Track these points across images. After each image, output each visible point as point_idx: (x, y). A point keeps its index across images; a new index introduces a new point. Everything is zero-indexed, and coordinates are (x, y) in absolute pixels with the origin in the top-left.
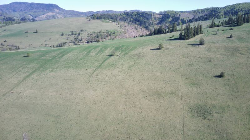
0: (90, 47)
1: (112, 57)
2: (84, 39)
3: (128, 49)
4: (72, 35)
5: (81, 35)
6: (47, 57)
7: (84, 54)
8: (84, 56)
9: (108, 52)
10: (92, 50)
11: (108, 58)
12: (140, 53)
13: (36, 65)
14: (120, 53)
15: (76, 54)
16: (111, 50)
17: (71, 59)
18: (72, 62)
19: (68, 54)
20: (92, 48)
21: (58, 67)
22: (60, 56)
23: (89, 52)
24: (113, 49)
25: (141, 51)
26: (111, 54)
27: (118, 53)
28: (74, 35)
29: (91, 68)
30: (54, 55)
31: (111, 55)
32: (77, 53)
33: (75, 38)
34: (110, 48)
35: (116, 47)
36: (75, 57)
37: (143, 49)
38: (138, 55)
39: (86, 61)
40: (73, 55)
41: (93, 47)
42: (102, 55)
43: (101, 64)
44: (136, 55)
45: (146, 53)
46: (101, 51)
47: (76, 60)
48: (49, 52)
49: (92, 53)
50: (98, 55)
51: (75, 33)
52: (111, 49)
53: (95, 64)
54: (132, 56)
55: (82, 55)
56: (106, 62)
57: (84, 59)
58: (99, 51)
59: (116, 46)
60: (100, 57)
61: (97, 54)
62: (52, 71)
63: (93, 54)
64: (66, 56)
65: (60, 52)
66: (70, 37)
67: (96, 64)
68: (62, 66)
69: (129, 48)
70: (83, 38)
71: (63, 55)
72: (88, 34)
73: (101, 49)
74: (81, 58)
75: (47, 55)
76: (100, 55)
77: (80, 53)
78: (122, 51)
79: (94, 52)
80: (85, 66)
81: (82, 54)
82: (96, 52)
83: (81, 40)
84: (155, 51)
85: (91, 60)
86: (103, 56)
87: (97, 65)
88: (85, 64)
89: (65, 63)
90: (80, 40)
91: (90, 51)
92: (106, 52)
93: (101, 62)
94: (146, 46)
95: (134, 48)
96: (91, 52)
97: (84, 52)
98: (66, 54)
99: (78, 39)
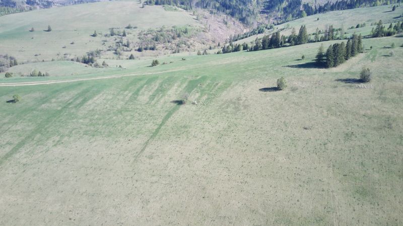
0: (140, 80)
1: (182, 108)
2: (132, 42)
3: (215, 86)
4: (112, 35)
5: (127, 35)
6: (54, 105)
7: (127, 98)
8: (126, 103)
9: (173, 93)
10: (142, 87)
11: (174, 110)
12: (239, 99)
13: (28, 126)
14: (198, 95)
15: (110, 97)
16: (180, 89)
17: (99, 110)
18: (100, 119)
19: (95, 98)
20: (142, 82)
21: (71, 132)
22: (78, 102)
23: (137, 93)
24: (184, 85)
25: (240, 92)
26: (179, 99)
27: (193, 97)
28: (115, 36)
29: (139, 136)
30: (67, 98)
31: (180, 103)
32: (113, 94)
33: (117, 41)
34: (179, 83)
35: (190, 82)
36: (107, 105)
37: (243, 86)
38: (234, 103)
39: (129, 118)
40: (105, 101)
41: (145, 81)
42: (162, 101)
43: (161, 125)
44: (231, 102)
45: (251, 100)
46: (161, 91)
47: (109, 114)
48: (57, 91)
49: (143, 94)
50: (153, 102)
51: (117, 33)
52: (179, 86)
53: (148, 125)
54: (223, 104)
55: (123, 100)
56: (169, 119)
57: (127, 110)
58: (157, 91)
59: (191, 79)
60: (159, 106)
61: (152, 97)
62: (58, 141)
63: (144, 98)
64: (90, 102)
65: (79, 92)
66: (107, 39)
67: (151, 126)
68: (81, 128)
69: (217, 84)
70: (130, 41)
71: (85, 101)
72: (140, 34)
73: (161, 85)
74: (119, 107)
75: (54, 100)
76: (158, 101)
77: (118, 94)
78: (203, 92)
79: (146, 93)
80: (126, 130)
81: (121, 97)
82: (151, 93)
83: (127, 46)
84: (268, 93)
85: (139, 114)
86: (165, 103)
87: (151, 129)
88: (127, 124)
89: (87, 121)
90: (125, 46)
91: (138, 90)
92: (170, 92)
93: (159, 121)
94: (250, 81)
95: (226, 84)
96: (140, 93)
97: (126, 93)
98: (90, 98)
99: (121, 43)
